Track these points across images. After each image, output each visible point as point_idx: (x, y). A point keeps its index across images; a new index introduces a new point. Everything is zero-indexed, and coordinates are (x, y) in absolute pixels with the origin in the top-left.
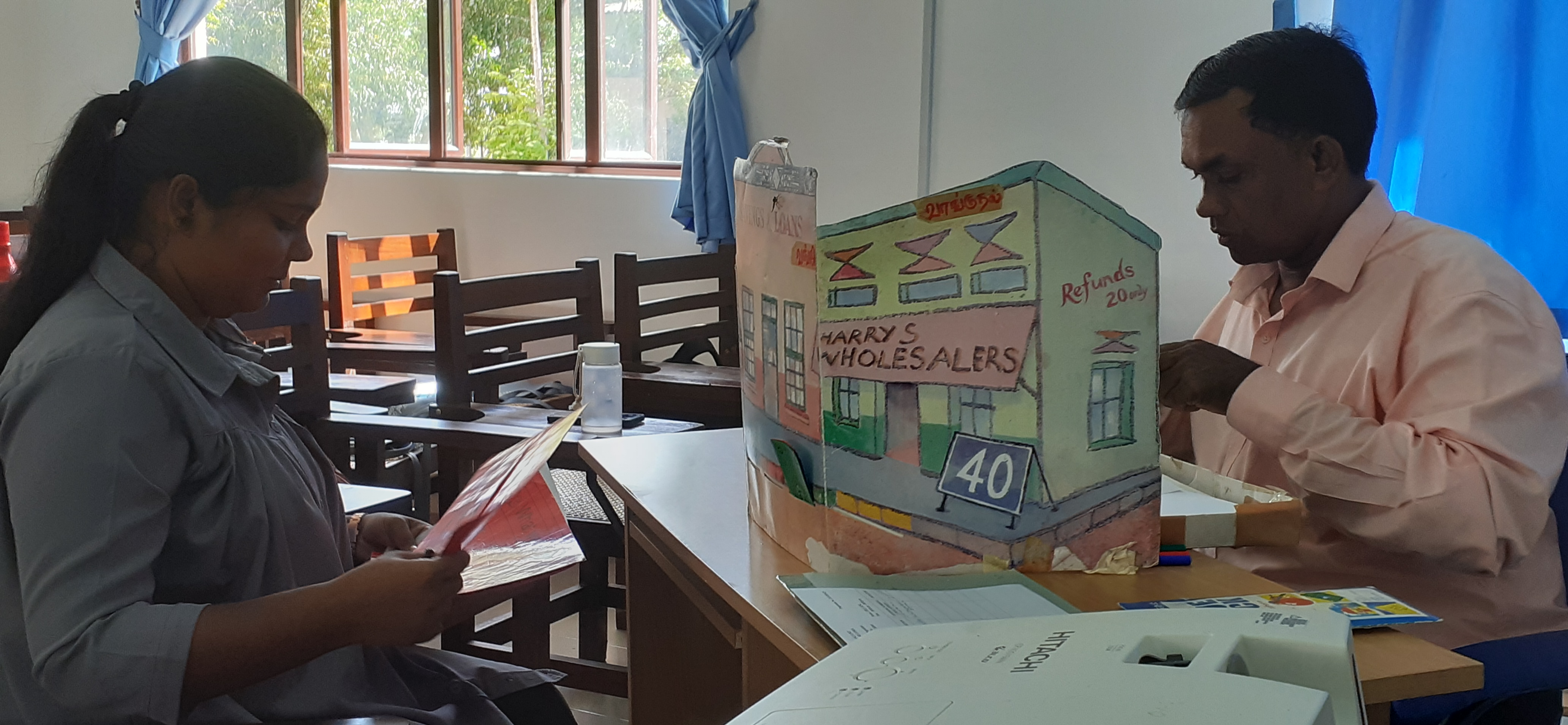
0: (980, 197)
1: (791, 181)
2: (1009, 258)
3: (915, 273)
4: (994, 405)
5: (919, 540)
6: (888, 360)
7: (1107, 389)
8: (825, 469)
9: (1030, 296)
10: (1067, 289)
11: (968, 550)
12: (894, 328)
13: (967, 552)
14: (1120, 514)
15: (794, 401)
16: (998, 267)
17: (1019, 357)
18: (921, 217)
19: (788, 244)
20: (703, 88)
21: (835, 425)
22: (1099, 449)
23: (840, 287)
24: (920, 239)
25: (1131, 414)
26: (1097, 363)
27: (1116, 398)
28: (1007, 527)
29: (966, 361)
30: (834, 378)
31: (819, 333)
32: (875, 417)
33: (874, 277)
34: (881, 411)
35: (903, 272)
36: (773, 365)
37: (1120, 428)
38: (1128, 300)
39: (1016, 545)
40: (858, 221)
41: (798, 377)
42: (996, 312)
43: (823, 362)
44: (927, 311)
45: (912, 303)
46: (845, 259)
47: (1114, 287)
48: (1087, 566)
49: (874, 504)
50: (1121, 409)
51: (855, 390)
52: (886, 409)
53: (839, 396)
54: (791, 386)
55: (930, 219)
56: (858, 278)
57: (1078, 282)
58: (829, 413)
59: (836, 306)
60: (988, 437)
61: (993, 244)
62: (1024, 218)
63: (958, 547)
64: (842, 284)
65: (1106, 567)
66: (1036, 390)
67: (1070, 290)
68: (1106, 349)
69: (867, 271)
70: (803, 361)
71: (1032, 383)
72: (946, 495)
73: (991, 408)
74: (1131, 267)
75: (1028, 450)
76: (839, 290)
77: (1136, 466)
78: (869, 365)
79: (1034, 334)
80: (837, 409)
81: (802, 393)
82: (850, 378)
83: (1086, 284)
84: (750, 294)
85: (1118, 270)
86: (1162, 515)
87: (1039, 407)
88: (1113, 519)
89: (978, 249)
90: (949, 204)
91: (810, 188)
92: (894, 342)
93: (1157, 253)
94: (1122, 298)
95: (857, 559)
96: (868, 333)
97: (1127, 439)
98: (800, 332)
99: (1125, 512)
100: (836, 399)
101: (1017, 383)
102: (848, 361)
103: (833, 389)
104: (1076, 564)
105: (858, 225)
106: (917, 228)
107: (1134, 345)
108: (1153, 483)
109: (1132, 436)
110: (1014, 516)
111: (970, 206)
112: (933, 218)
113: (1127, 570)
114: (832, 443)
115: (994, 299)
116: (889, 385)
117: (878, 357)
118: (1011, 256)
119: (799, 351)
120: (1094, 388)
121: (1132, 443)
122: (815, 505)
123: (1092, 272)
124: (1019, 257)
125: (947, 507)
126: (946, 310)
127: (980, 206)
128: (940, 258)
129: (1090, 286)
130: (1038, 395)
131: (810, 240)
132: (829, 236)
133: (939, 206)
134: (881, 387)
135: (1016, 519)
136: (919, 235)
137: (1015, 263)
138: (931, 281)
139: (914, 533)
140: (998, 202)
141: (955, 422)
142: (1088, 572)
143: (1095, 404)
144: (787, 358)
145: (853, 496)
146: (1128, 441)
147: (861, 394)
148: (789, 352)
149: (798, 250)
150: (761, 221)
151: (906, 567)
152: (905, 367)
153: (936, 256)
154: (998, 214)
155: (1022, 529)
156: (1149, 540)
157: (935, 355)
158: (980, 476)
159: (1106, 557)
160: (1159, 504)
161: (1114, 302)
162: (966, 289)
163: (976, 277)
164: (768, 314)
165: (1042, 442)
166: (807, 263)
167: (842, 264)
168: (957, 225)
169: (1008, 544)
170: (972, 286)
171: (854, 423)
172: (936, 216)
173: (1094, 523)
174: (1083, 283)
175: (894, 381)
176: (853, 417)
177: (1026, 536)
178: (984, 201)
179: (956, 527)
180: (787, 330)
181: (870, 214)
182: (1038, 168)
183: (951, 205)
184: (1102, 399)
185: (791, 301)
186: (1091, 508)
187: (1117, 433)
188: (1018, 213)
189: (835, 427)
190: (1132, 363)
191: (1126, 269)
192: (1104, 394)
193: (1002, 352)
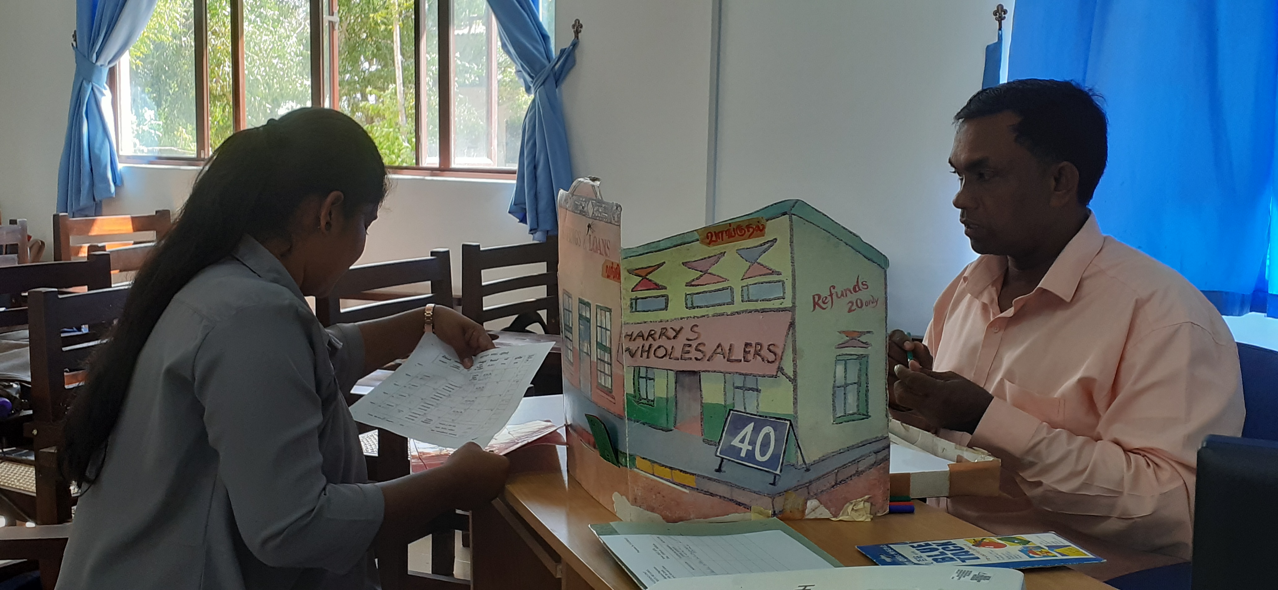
0: (748, 227)
1: (602, 212)
2: (771, 274)
3: (698, 285)
4: (760, 388)
5: (701, 495)
6: (677, 353)
7: (847, 375)
9: (788, 303)
10: (816, 299)
11: (740, 503)
12: (682, 328)
13: (739, 504)
14: (858, 473)
15: (603, 384)
16: (762, 281)
17: (779, 352)
18: (702, 242)
19: (600, 261)
20: (533, 110)
22: (842, 423)
23: (639, 297)
24: (702, 259)
25: (866, 396)
26: (840, 355)
27: (855, 383)
28: (770, 484)
29: (738, 354)
30: (634, 367)
31: (623, 332)
32: (667, 398)
33: (665, 288)
34: (672, 394)
35: (689, 284)
36: (588, 354)
37: (858, 406)
38: (864, 307)
39: (777, 499)
40: (652, 245)
41: (606, 365)
42: (761, 316)
43: (626, 355)
44: (707, 315)
45: (696, 309)
46: (644, 275)
47: (853, 297)
48: (832, 515)
49: (666, 467)
50: (859, 392)
51: (652, 377)
52: (676, 391)
53: (638, 381)
54: (601, 372)
55: (709, 244)
56: (653, 289)
57: (825, 293)
58: (631, 395)
59: (636, 311)
60: (756, 414)
61: (759, 263)
62: (783, 242)
63: (731, 500)
64: (640, 294)
65: (848, 515)
66: (792, 377)
67: (819, 299)
68: (847, 345)
69: (660, 284)
70: (610, 353)
71: (790, 372)
72: (723, 459)
73: (758, 390)
74: (866, 282)
75: (787, 424)
76: (638, 299)
77: (871, 436)
78: (662, 357)
79: (790, 333)
80: (637, 391)
81: (610, 378)
82: (647, 367)
83: (831, 295)
84: (569, 297)
85: (856, 284)
86: (890, 472)
87: (795, 390)
88: (853, 478)
89: (748, 267)
90: (724, 233)
91: (616, 219)
92: (682, 339)
93: (885, 272)
94: (860, 306)
95: (653, 510)
96: (661, 332)
97: (864, 415)
98: (608, 330)
99: (863, 472)
100: (636, 383)
101: (777, 372)
102: (645, 354)
103: (634, 376)
104: (824, 513)
105: (654, 248)
106: (699, 251)
107: (869, 342)
108: (884, 450)
109: (867, 412)
110: (776, 475)
111: (740, 234)
112: (712, 243)
113: (864, 517)
114: (633, 419)
115: (760, 305)
116: (679, 373)
117: (669, 352)
118: (773, 272)
119: (608, 345)
120: (837, 375)
121: (867, 418)
122: (619, 467)
123: (835, 285)
124: (779, 274)
125: (723, 469)
126: (722, 314)
127: (747, 234)
128: (717, 274)
129: (834, 296)
130: (794, 380)
131: (616, 259)
132: (630, 257)
133: (717, 234)
134: (672, 374)
135: (777, 477)
136: (701, 256)
137: (775, 278)
138: (710, 292)
139: (697, 489)
140: (761, 231)
141: (729, 402)
142: (834, 519)
144: (598, 350)
145: (649, 460)
146: (865, 417)
147: (656, 380)
148: (600, 345)
149: (607, 266)
150: (579, 242)
151: (692, 517)
152: (691, 359)
153: (714, 273)
154: (761, 240)
155: (782, 485)
156: (881, 494)
157: (714, 349)
158: (749, 444)
159: (848, 506)
160: (889, 466)
161: (853, 308)
162: (738, 298)
163: (745, 289)
164: (584, 314)
165: (797, 417)
166: (614, 277)
167: (641, 278)
168: (731, 248)
169: (771, 497)
170: (742, 296)
171: (650, 403)
172: (714, 241)
173: (839, 481)
174: (829, 294)
175: (682, 370)
176: (649, 398)
177: (785, 491)
178: (751, 230)
179: (730, 484)
180: (598, 328)
181: (663, 240)
182: (792, 205)
183: (726, 233)
184: (843, 384)
185: (602, 305)
186: (836, 469)
187: (855, 410)
188: (778, 239)
189: (635, 405)
190: (867, 356)
191: (862, 283)
192: (846, 380)
193: (766, 347)
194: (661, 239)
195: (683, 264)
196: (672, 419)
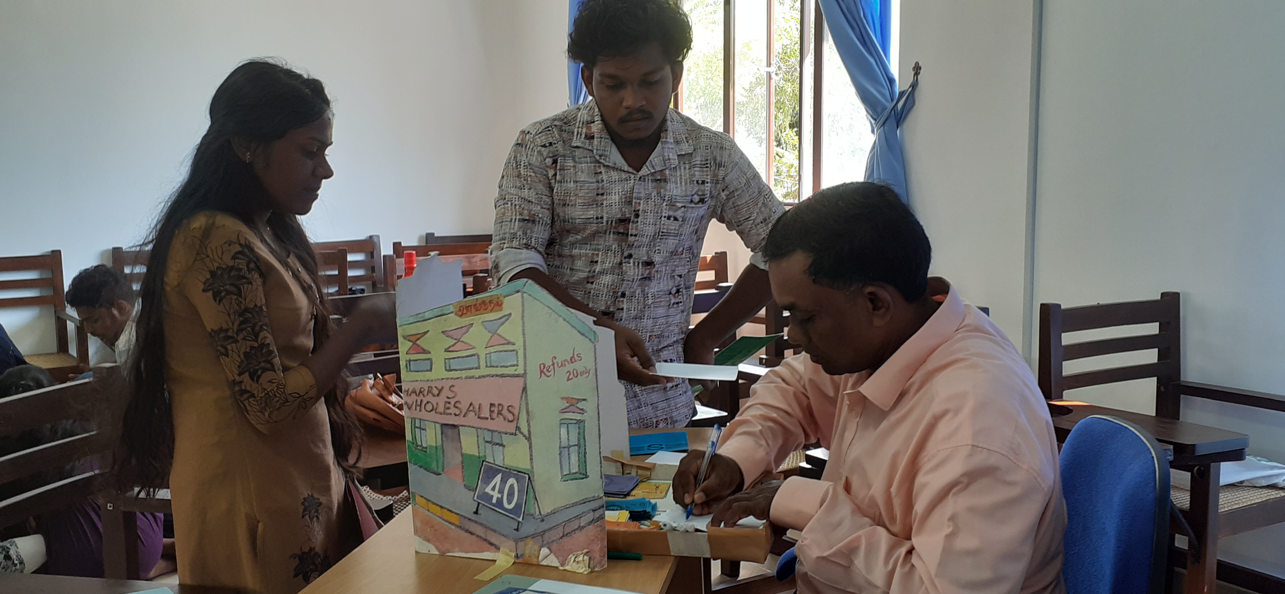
0: (490, 302)
2: (507, 344)
3: (454, 351)
4: (504, 443)
5: (464, 532)
6: (441, 409)
7: (570, 438)
9: (520, 371)
12: (443, 388)
13: (491, 544)
14: (581, 528)
16: (501, 350)
17: (516, 412)
18: (456, 314)
21: (414, 449)
22: (567, 480)
23: (411, 359)
24: (456, 329)
25: (583, 457)
26: (563, 419)
27: (576, 445)
28: (515, 529)
29: (486, 413)
32: (436, 446)
33: (430, 353)
34: (439, 442)
35: (447, 350)
37: (579, 466)
38: (579, 376)
39: (520, 543)
40: (420, 316)
42: (500, 380)
44: (462, 377)
45: (453, 371)
46: (414, 340)
47: (570, 367)
48: (560, 563)
49: (437, 505)
50: (579, 453)
51: (424, 428)
52: (443, 441)
53: (416, 431)
55: (462, 315)
56: (421, 353)
57: (548, 363)
58: (410, 442)
59: (410, 371)
60: (502, 465)
61: (498, 334)
62: (516, 318)
63: (485, 540)
64: (413, 356)
65: (571, 566)
66: (527, 435)
67: (544, 367)
68: (567, 410)
69: (426, 349)
71: (525, 430)
72: (479, 503)
73: (502, 445)
74: (581, 355)
75: (527, 477)
76: (411, 361)
77: (590, 495)
78: (430, 411)
79: (524, 396)
80: (414, 440)
82: (420, 420)
83: (553, 364)
85: (574, 356)
87: (530, 447)
88: (576, 532)
89: (490, 337)
92: (443, 396)
94: (576, 375)
95: (428, 541)
96: (428, 389)
97: (584, 475)
99: (584, 527)
100: (413, 432)
101: (516, 430)
102: (418, 408)
104: (554, 561)
105: (421, 318)
106: (454, 321)
107: (584, 409)
108: (600, 508)
109: (586, 472)
110: (519, 522)
111: (484, 308)
113: (584, 570)
115: (500, 371)
116: (443, 425)
117: (435, 407)
118: (509, 343)
120: (562, 437)
121: (586, 478)
123: (556, 356)
124: (513, 344)
125: (480, 512)
126: (472, 377)
127: (490, 308)
128: (468, 342)
129: (556, 365)
130: (529, 439)
132: (404, 325)
133: (467, 307)
134: (438, 426)
135: (520, 525)
136: (455, 326)
137: (510, 347)
138: (463, 357)
139: (461, 527)
140: (501, 305)
141: (482, 454)
142: (560, 567)
143: (564, 448)
145: (425, 498)
147: (427, 430)
152: (451, 414)
153: (465, 341)
154: (500, 314)
155: (523, 531)
156: (599, 547)
157: (468, 407)
158: (499, 492)
159: (570, 559)
161: (570, 377)
162: (483, 364)
163: (488, 356)
165: (533, 472)
167: (413, 344)
168: (478, 320)
169: (515, 541)
170: (486, 362)
171: (424, 449)
172: (465, 314)
173: (566, 533)
174: (551, 363)
175: (445, 423)
176: (425, 445)
177: (525, 538)
178: (492, 305)
179: (484, 526)
183: (474, 307)
184: (567, 445)
186: (564, 522)
187: (577, 470)
188: (512, 315)
189: (413, 451)
190: (583, 421)
191: (577, 355)
192: (568, 441)
193: (506, 408)
194: (427, 310)
196: (440, 464)
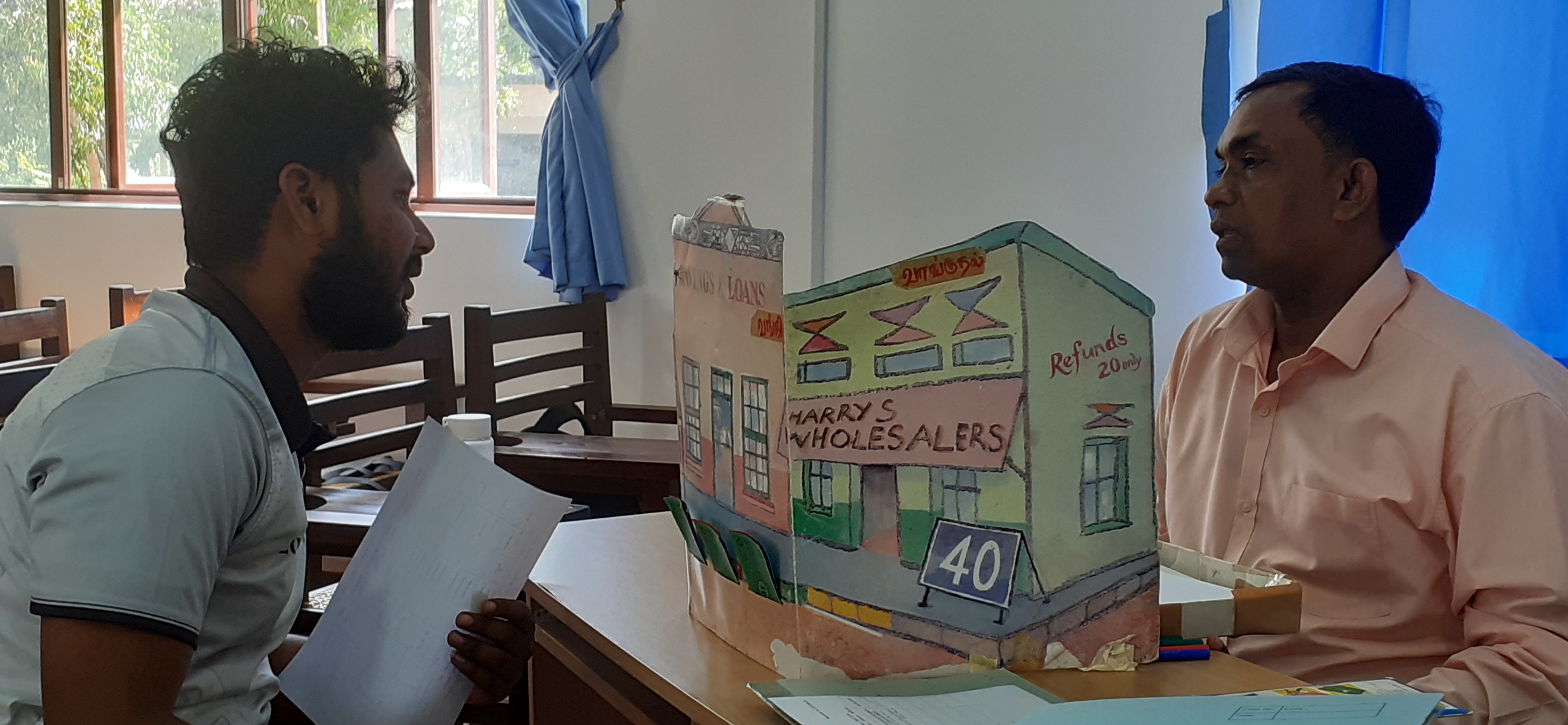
0: (961, 260)
1: (750, 243)
2: (994, 326)
3: (893, 344)
4: (979, 487)
5: (900, 639)
6: (864, 440)
7: (1100, 467)
8: (794, 563)
9: (1017, 367)
10: (1056, 361)
11: (953, 649)
12: (869, 405)
13: (952, 651)
14: (1117, 604)
15: (755, 487)
16: (982, 336)
17: (1005, 435)
18: (897, 283)
19: (749, 312)
20: (560, 111)
21: (806, 513)
22: (1093, 533)
23: (809, 361)
24: (898, 307)
25: (1126, 495)
26: (1089, 439)
27: (1110, 477)
28: (995, 622)
29: (949, 439)
30: (804, 461)
31: (787, 411)
32: (850, 503)
33: (847, 349)
34: (857, 497)
35: (879, 343)
36: (727, 445)
37: (1115, 509)
38: (1121, 368)
39: (1005, 642)
40: (828, 289)
41: (759, 460)
42: (980, 385)
43: (792, 445)
44: (906, 385)
45: (890, 377)
46: (816, 330)
47: (1105, 356)
48: (1082, 663)
49: (850, 601)
50: (1115, 490)
51: (829, 475)
52: (862, 494)
53: (810, 481)
55: (907, 285)
56: (830, 350)
57: (1069, 352)
58: (800, 500)
59: (806, 381)
60: (973, 523)
61: (977, 312)
62: (1009, 281)
63: (942, 646)
64: (812, 358)
65: (1103, 663)
66: (1024, 471)
67: (1060, 360)
68: (1098, 423)
69: (839, 343)
70: (766, 443)
71: (1020, 463)
72: (928, 588)
73: (976, 491)
74: (1124, 335)
75: (1017, 537)
76: (809, 364)
77: (1133, 551)
78: (843, 446)
79: (1021, 409)
80: (808, 495)
81: (766, 478)
82: (821, 461)
83: (1076, 354)
84: (694, 366)
85: (1110, 338)
86: (1161, 603)
87: (1028, 489)
88: (1109, 611)
89: (960, 317)
90: (928, 269)
91: (775, 252)
92: (870, 420)
93: (1151, 320)
94: (1115, 368)
95: (831, 662)
96: (841, 411)
97: (1122, 521)
98: (762, 410)
99: (1122, 602)
100: (807, 484)
101: (1003, 464)
102: (819, 442)
103: (804, 474)
104: (1071, 661)
105: (830, 292)
106: (893, 295)
107: (1129, 419)
108: (1151, 569)
109: (1128, 518)
110: (1002, 610)
111: (949, 270)
112: (911, 284)
113: (1126, 665)
114: (802, 534)
115: (978, 370)
116: (864, 467)
117: (852, 439)
118: (996, 324)
119: (761, 432)
120: (1085, 466)
121: (1128, 526)
122: (782, 603)
123: (1080, 340)
124: (1005, 326)
125: (929, 602)
126: (926, 384)
127: (961, 270)
128: (919, 327)
129: (1080, 356)
130: (1026, 476)
131: (774, 310)
132: (797, 305)
133: (917, 272)
134: (856, 470)
135: (1004, 613)
136: (896, 302)
137: (999, 331)
138: (910, 352)
139: (894, 632)
140: (979, 266)
141: (937, 508)
142: (1083, 669)
143: (1088, 484)
144: (746, 439)
145: (827, 593)
146: (1123, 524)
147: (834, 478)
148: (748, 432)
149: (760, 320)
150: (710, 286)
151: (887, 670)
152: (882, 448)
153: (914, 325)
155: (1011, 623)
156: (1149, 632)
157: (915, 434)
158: (965, 566)
159: (1103, 652)
160: (1158, 592)
161: (1106, 373)
162: (947, 361)
163: (958, 348)
164: (718, 387)
165: (1031, 527)
166: (772, 335)
167: (812, 335)
168: (938, 291)
169: (996, 641)
170: (954, 358)
171: (826, 511)
172: (914, 281)
173: (1090, 615)
174: (1074, 353)
175: (870, 463)
176: (825, 504)
177: (1016, 632)
178: (965, 265)
179: (939, 624)
180: (746, 408)
181: (842, 281)
182: (1021, 229)
183: (930, 269)
184: (1094, 478)
185: (751, 375)
186: (1086, 599)
187: (1111, 515)
188: (1002, 278)
189: (805, 516)
190: (1126, 439)
191: (1118, 337)
192: (1098, 473)
193: (987, 429)
194: (839, 280)
195: (871, 313)
196: (856, 534)
